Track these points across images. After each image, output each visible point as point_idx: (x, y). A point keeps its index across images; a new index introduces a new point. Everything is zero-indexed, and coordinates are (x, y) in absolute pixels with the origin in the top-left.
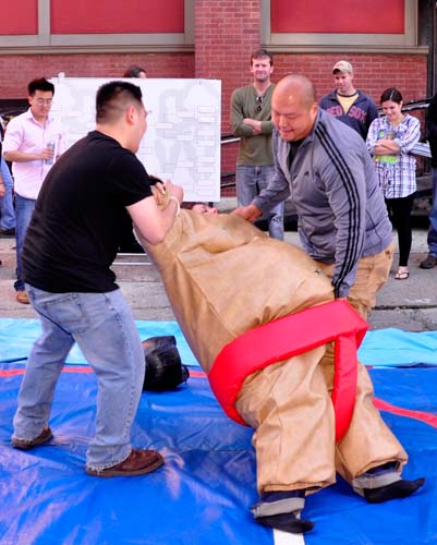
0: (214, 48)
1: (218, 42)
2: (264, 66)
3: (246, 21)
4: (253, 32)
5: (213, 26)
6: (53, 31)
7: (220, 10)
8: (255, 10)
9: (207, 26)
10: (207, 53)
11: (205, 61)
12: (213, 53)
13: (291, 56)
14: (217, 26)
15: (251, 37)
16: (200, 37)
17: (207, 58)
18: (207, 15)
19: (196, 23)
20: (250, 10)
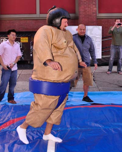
0: (84, 17)
1: (86, 16)
2: (119, 21)
3: (93, 10)
4: (95, 13)
5: (84, 12)
6: (40, 13)
7: (86, 7)
8: (95, 7)
9: (83, 12)
10: (83, 19)
11: (82, 21)
12: (84, 19)
13: (103, 19)
14: (85, 12)
15: (94, 14)
16: (81, 15)
17: (83, 20)
18: (83, 9)
19: (80, 11)
20: (94, 7)
